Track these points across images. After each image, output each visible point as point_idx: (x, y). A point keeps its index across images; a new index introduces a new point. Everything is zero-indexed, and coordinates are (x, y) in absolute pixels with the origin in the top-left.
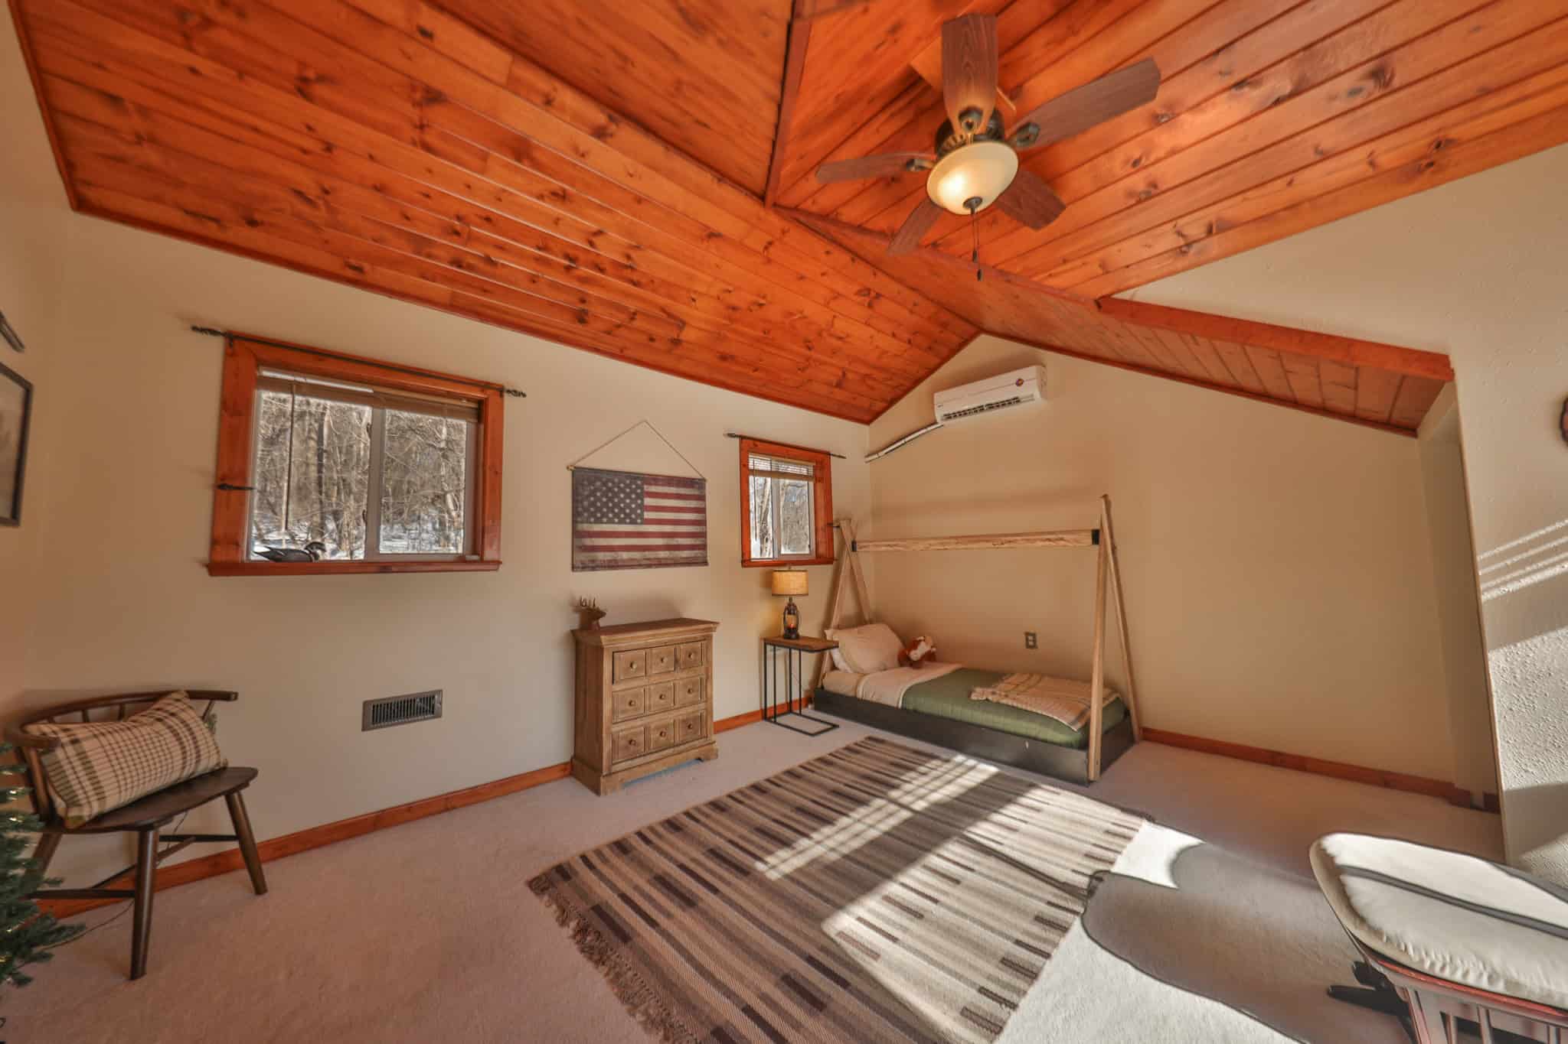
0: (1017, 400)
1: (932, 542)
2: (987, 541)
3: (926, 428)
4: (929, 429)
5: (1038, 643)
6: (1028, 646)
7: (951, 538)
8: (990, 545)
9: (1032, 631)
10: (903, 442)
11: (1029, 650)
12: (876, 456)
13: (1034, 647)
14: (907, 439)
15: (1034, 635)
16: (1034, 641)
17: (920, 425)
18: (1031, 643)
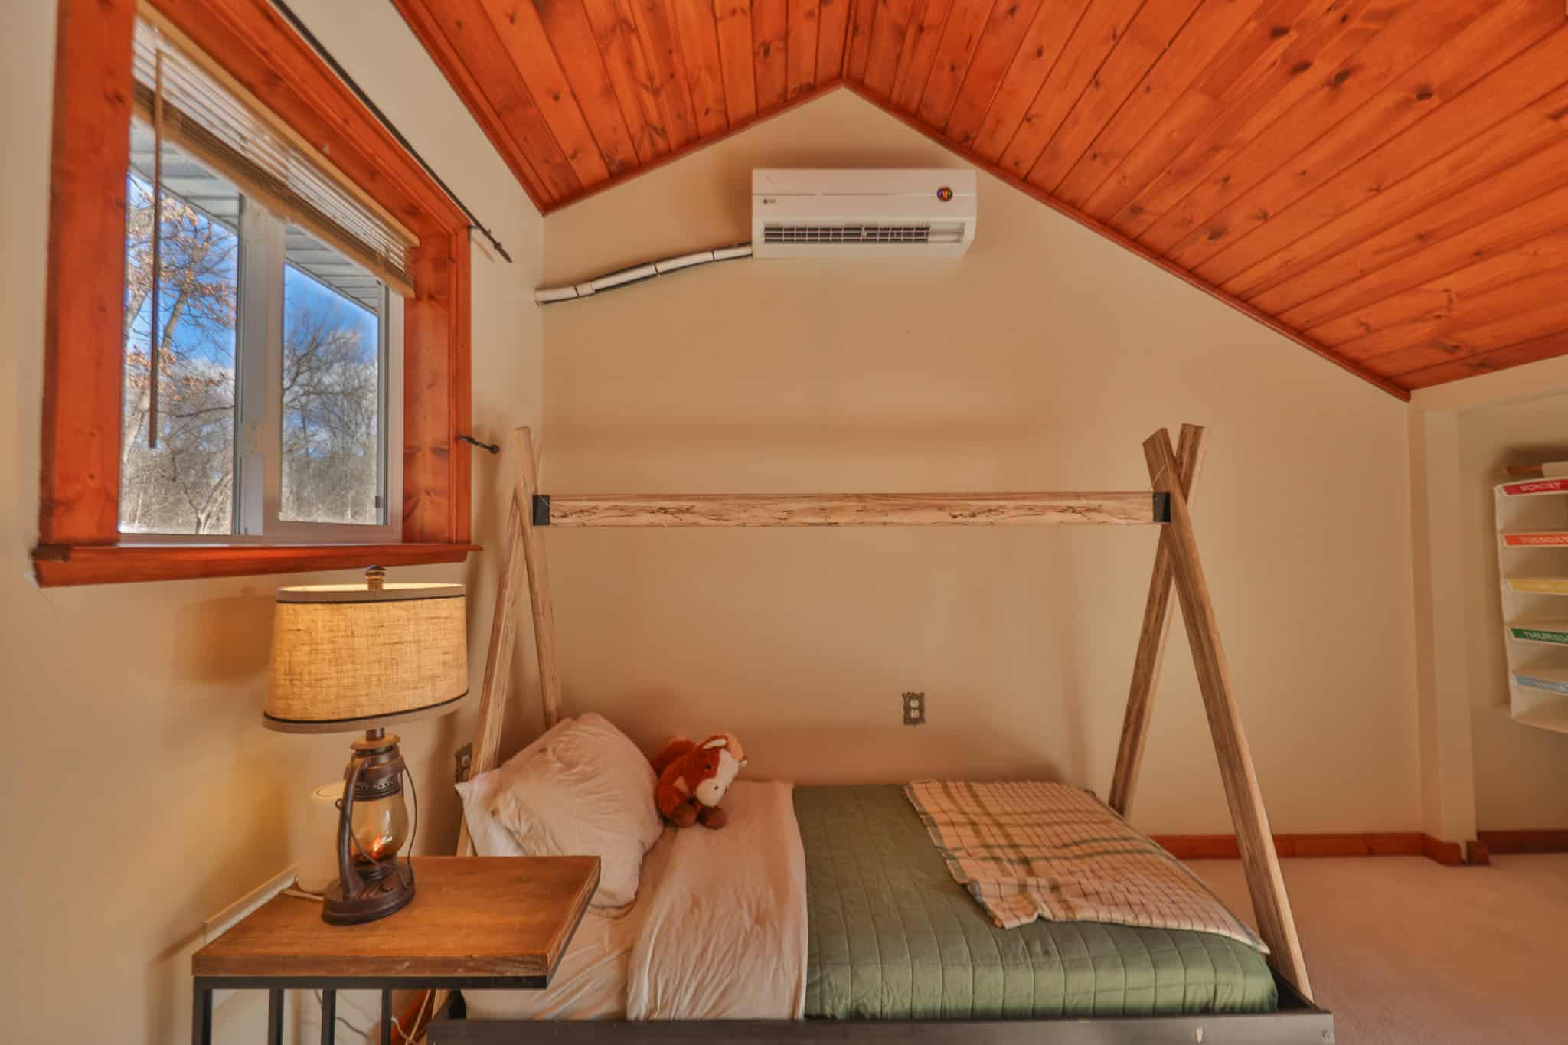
0: (920, 234)
1: (793, 506)
2: (941, 508)
3: (712, 250)
4: (719, 255)
5: (926, 715)
6: (908, 720)
7: (846, 497)
8: (943, 516)
9: (917, 692)
10: (649, 270)
11: (910, 727)
12: (570, 292)
13: (920, 720)
14: (662, 267)
15: (920, 697)
16: (921, 709)
17: (691, 244)
18: (914, 714)
